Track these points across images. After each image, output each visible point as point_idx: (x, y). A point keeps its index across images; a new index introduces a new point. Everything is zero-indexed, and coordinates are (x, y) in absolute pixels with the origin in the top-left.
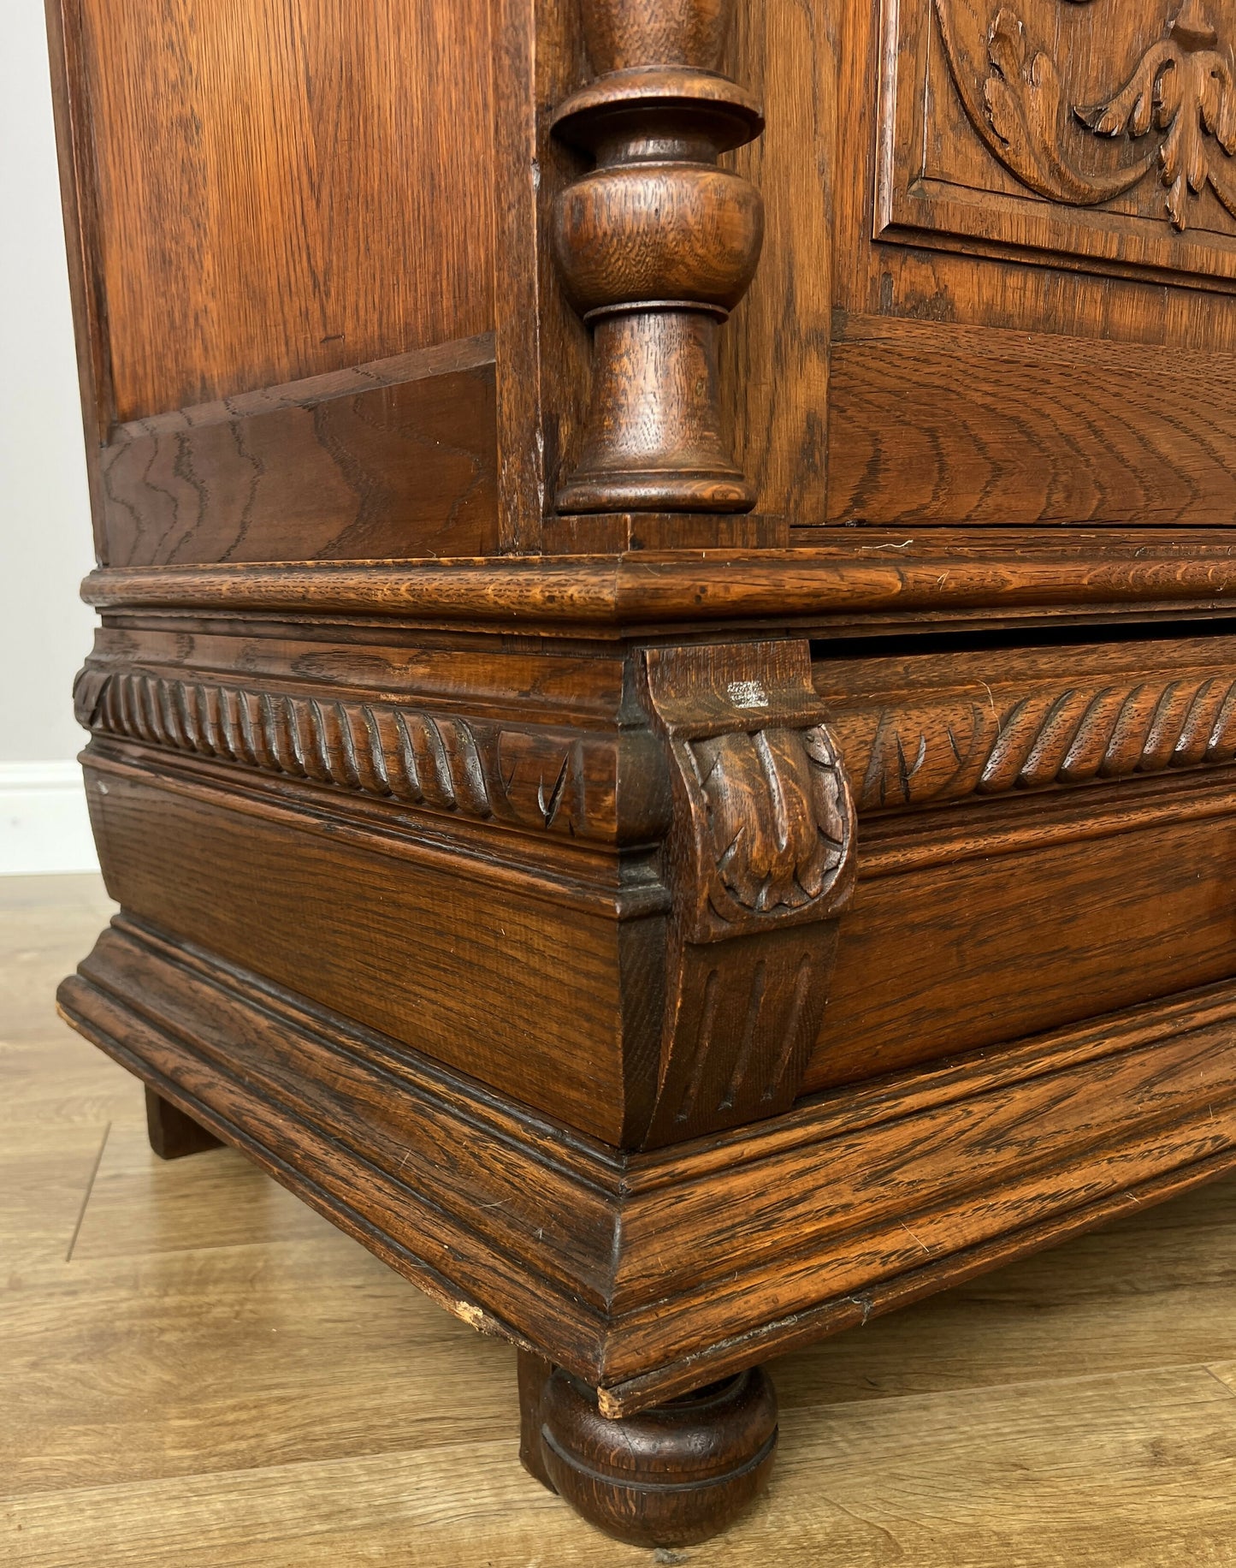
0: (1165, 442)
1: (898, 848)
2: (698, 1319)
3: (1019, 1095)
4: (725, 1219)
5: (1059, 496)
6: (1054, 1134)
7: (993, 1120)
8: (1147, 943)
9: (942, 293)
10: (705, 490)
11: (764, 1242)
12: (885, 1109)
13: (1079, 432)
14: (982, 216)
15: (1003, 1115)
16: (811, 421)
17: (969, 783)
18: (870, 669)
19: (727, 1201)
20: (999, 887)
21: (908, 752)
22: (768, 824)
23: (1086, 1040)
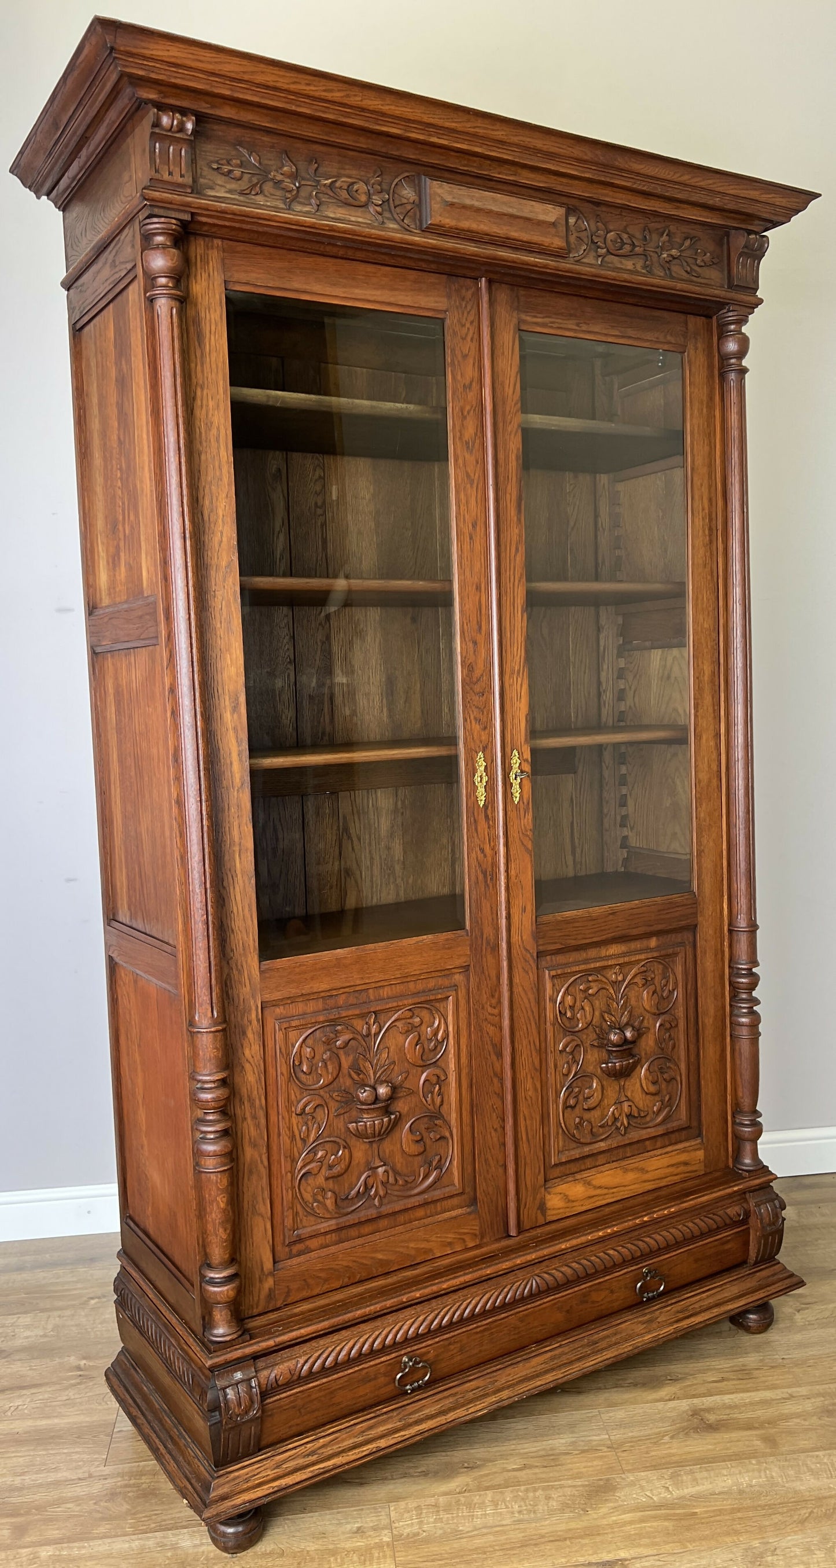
0: (380, 1256)
1: (279, 1394)
2: (225, 1505)
3: (321, 1441)
4: (237, 1481)
5: (346, 1280)
6: (329, 1451)
7: (312, 1449)
8: (361, 1396)
9: (307, 1247)
10: (228, 1338)
11: (245, 1486)
12: (284, 1449)
13: (350, 1264)
14: (314, 1231)
15: (316, 1447)
16: (270, 1290)
17: (295, 1377)
18: (271, 1359)
19: (238, 1477)
20: (309, 1396)
21: (278, 1377)
22: (239, 1405)
23: (347, 1422)
